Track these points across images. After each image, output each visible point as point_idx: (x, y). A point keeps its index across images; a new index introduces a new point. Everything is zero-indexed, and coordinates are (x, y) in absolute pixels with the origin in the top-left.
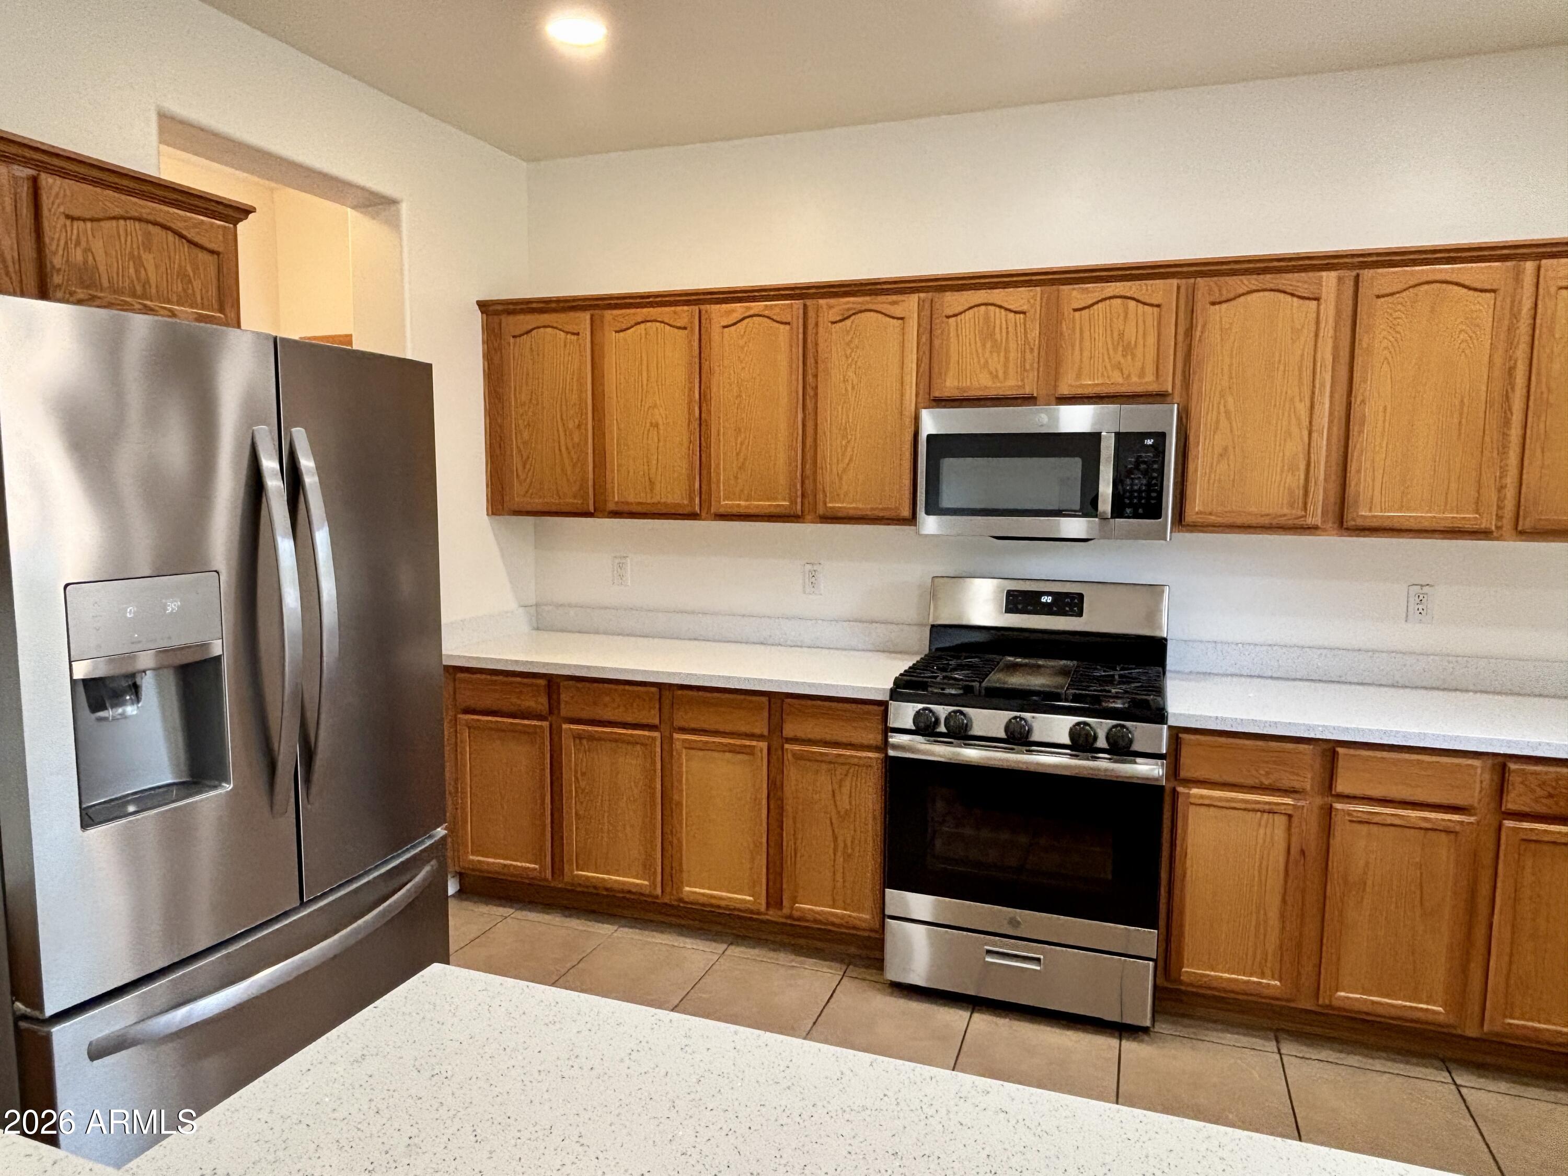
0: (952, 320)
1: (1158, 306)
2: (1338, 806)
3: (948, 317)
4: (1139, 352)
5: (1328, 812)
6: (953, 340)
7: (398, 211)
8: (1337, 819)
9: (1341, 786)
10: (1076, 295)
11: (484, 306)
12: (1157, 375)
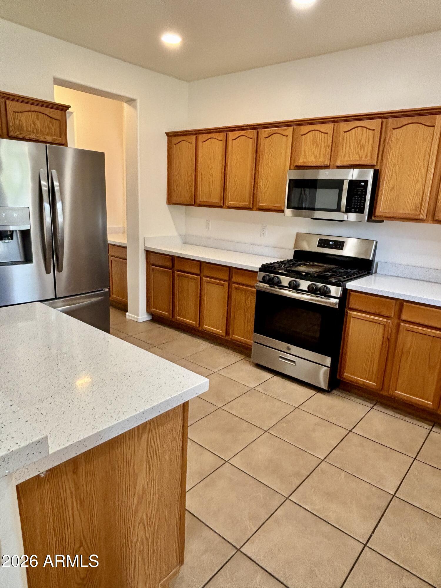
0: (303, 136)
1: (374, 130)
2: (402, 324)
3: (302, 135)
4: (366, 148)
5: (398, 325)
6: (303, 144)
7: (136, 103)
8: (401, 328)
9: (404, 317)
10: (345, 127)
11: (167, 134)
12: (371, 157)
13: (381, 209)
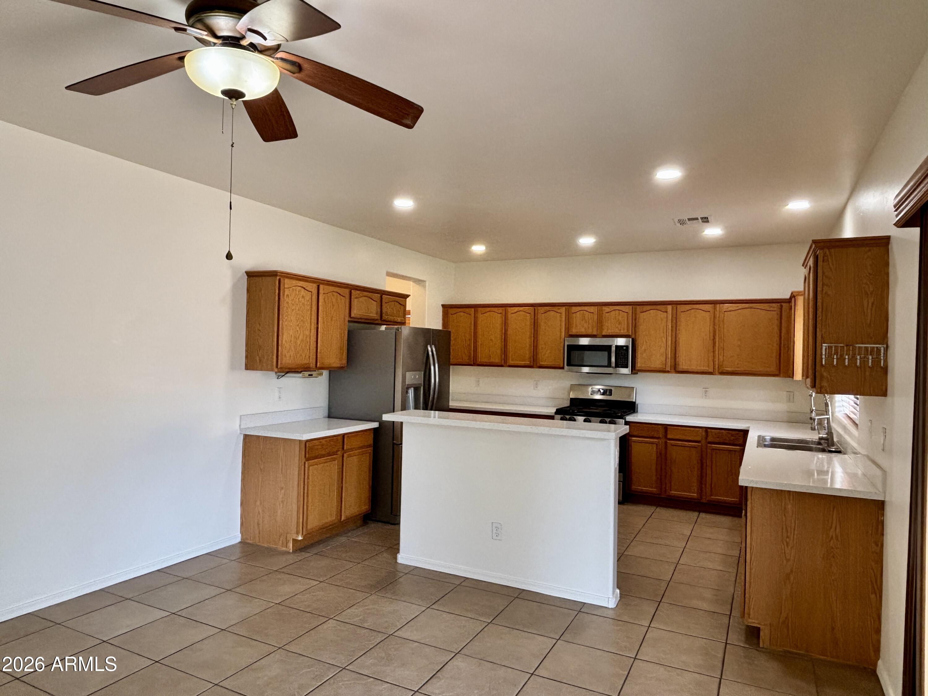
0: (574, 314)
1: (627, 313)
2: (668, 441)
4: (623, 324)
5: (666, 443)
6: (574, 319)
7: (425, 284)
8: (668, 445)
9: (669, 436)
10: (606, 309)
11: (443, 306)
12: (628, 330)
13: (639, 365)
